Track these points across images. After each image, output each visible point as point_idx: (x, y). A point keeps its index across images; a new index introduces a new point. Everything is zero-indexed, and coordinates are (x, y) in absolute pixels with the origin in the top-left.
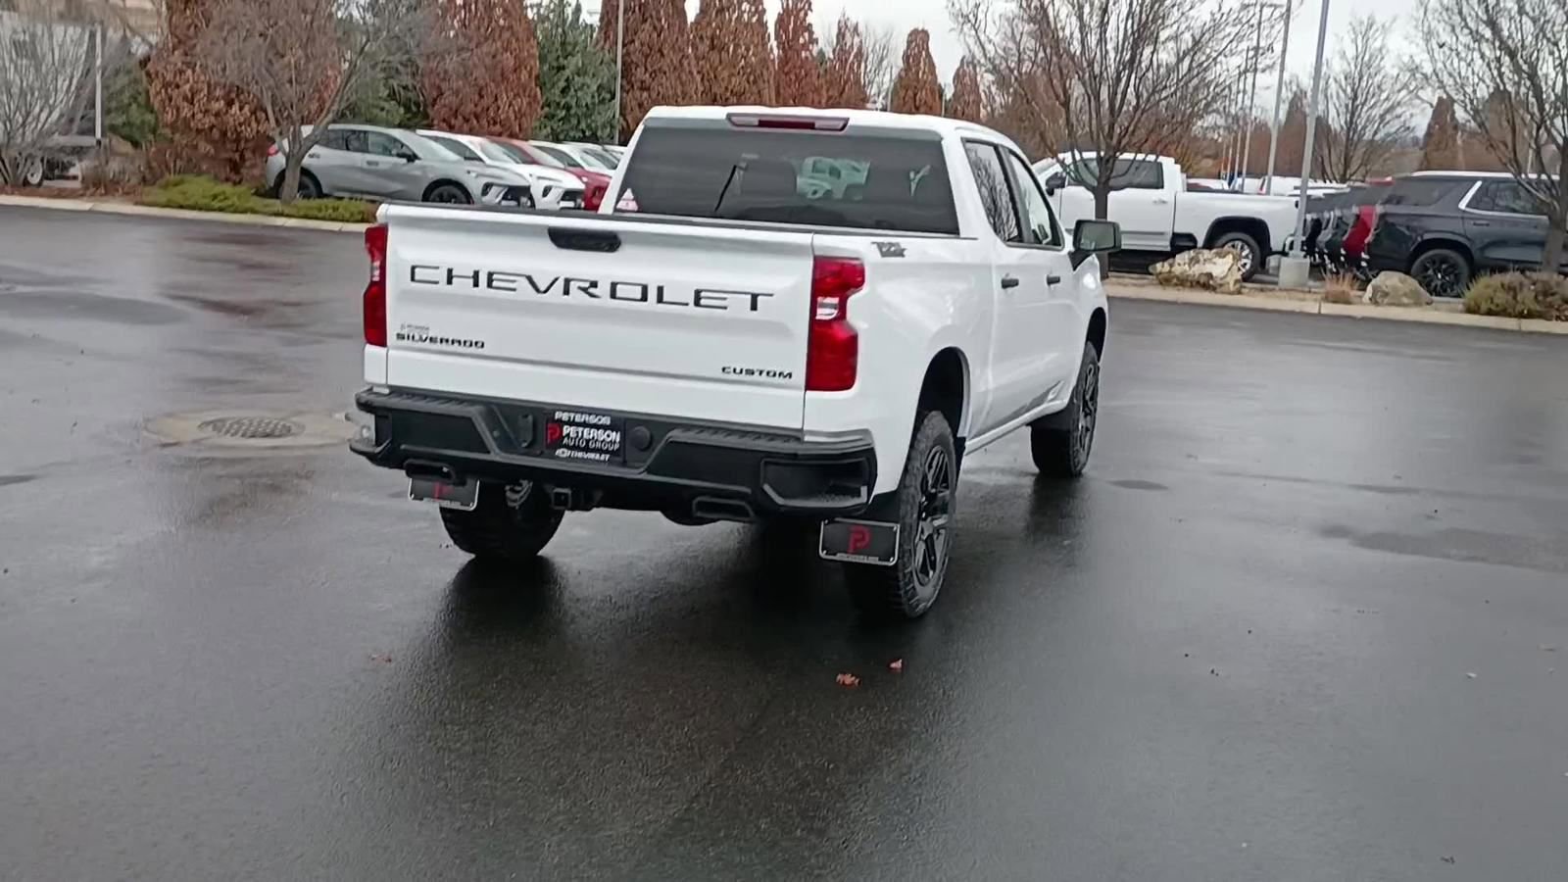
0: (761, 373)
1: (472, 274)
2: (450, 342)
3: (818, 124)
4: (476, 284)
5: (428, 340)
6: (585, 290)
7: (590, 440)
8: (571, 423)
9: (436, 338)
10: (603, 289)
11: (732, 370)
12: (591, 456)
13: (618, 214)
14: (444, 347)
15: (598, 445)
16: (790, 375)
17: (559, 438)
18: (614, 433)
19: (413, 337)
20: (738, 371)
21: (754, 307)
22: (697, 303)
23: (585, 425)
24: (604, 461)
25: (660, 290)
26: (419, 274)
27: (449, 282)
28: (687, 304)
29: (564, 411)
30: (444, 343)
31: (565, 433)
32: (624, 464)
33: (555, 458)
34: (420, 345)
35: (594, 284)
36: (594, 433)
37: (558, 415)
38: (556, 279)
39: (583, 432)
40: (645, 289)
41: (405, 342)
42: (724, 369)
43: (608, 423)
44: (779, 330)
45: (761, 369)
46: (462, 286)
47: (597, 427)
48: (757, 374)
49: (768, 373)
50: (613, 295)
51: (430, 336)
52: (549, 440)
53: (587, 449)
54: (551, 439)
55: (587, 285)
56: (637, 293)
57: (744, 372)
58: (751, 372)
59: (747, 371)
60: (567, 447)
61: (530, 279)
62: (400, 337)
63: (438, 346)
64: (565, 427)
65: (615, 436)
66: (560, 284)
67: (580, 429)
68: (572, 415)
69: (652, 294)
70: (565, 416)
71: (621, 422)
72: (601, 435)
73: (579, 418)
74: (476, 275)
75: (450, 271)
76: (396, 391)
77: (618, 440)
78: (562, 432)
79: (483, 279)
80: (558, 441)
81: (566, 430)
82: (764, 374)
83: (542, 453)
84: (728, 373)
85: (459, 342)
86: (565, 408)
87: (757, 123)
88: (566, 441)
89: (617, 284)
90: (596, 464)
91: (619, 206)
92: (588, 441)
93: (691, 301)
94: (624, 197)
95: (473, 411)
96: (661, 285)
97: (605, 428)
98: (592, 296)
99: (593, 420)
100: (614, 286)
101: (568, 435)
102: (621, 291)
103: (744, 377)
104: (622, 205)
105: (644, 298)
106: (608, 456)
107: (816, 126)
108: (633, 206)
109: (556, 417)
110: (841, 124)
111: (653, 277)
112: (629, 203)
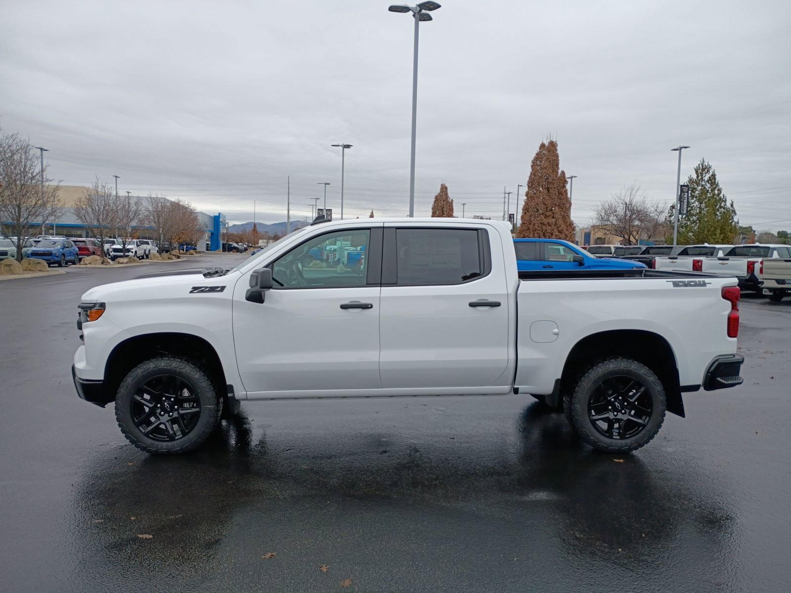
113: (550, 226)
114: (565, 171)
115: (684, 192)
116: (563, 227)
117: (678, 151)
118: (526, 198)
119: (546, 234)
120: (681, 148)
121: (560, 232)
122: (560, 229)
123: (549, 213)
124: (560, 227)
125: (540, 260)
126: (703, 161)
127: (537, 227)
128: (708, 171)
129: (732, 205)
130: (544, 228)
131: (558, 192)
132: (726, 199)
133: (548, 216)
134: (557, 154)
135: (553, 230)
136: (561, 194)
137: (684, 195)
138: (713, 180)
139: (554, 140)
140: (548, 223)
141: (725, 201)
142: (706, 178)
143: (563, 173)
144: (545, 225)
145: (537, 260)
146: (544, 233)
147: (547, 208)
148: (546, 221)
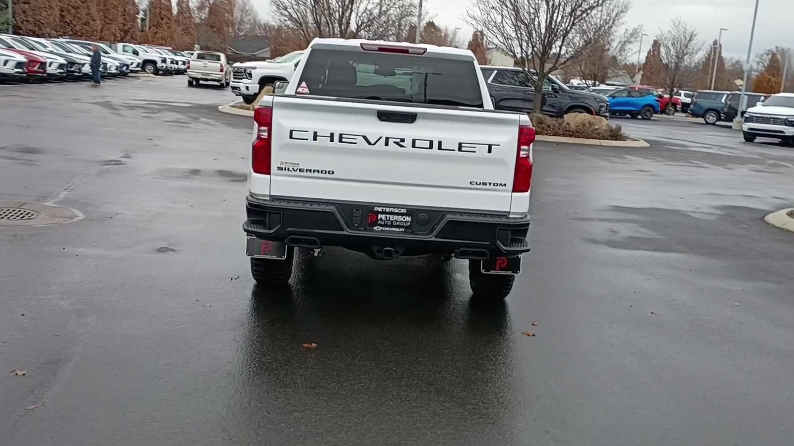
0: (490, 184)
1: (329, 135)
2: (312, 171)
3: (410, 51)
4: (332, 140)
5: (298, 170)
6: (397, 143)
7: (393, 221)
8: (383, 213)
9: (304, 169)
10: (408, 143)
11: (475, 183)
12: (394, 229)
13: (297, 94)
14: (308, 174)
15: (398, 223)
16: (505, 185)
17: (375, 221)
18: (408, 217)
19: (288, 168)
20: (478, 183)
21: (490, 151)
22: (460, 150)
23: (391, 213)
24: (402, 231)
25: (440, 143)
26: (295, 135)
27: (315, 139)
28: (454, 150)
29: (379, 207)
30: (308, 172)
31: (379, 218)
32: (413, 233)
33: (372, 231)
34: (293, 173)
35: (403, 140)
36: (396, 217)
37: (376, 209)
38: (381, 137)
39: (389, 217)
40: (431, 142)
41: (283, 172)
42: (471, 183)
43: (405, 212)
44: (501, 162)
45: (490, 182)
46: (323, 141)
47: (398, 214)
48: (488, 184)
49: (494, 184)
50: (414, 146)
51: (299, 168)
52: (369, 222)
53: (392, 226)
54: (371, 221)
55: (399, 140)
56: (427, 145)
57: (481, 184)
58: (485, 184)
59: (483, 183)
60: (381, 225)
61: (365, 138)
62: (280, 169)
63: (305, 174)
64: (379, 215)
65: (408, 219)
66: (383, 140)
67: (388, 216)
68: (384, 208)
69: (436, 145)
70: (380, 209)
71: (412, 211)
72: (400, 218)
73: (387, 210)
74: (332, 136)
75: (315, 133)
76: (274, 198)
77: (410, 220)
78: (377, 217)
79: (336, 138)
80: (375, 223)
81: (380, 216)
82: (492, 185)
83: (365, 229)
84: (473, 184)
85: (318, 171)
86: (379, 205)
87: (377, 49)
88: (379, 222)
89: (416, 140)
90: (397, 233)
91: (298, 90)
92: (392, 222)
93: (457, 148)
94: (301, 85)
95: (332, 208)
96: (440, 140)
97: (402, 214)
98: (402, 146)
99: (396, 210)
100: (414, 141)
101: (381, 219)
102: (418, 144)
103: (481, 186)
104: (300, 90)
105: (431, 147)
106: (403, 230)
107: (410, 52)
108: (307, 90)
109: (375, 210)
110: (423, 51)
111: (436, 136)
112: (304, 88)
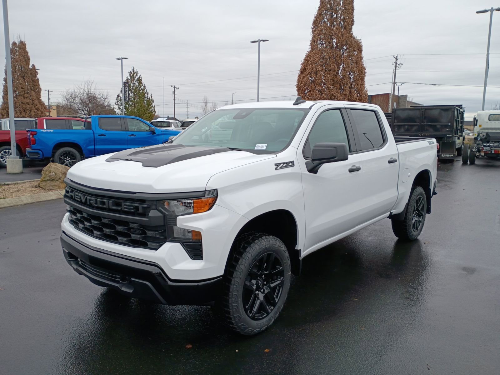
113: (28, 105)
114: (35, 65)
115: (126, 87)
116: (39, 105)
117: (120, 60)
118: (4, 82)
119: (26, 111)
120: (122, 58)
121: (37, 109)
122: (37, 107)
123: (26, 95)
124: (36, 105)
125: (126, 131)
126: (133, 68)
127: (18, 105)
128: (137, 75)
129: (151, 97)
130: (24, 106)
131: (32, 80)
132: (148, 93)
133: (26, 97)
134: (27, 51)
135: (31, 108)
136: (34, 81)
137: (126, 88)
138: (139, 80)
139: (23, 40)
140: (27, 102)
141: (148, 94)
142: (136, 79)
143: (34, 66)
144: (25, 104)
145: (124, 131)
146: (24, 110)
147: (24, 91)
148: (25, 101)
